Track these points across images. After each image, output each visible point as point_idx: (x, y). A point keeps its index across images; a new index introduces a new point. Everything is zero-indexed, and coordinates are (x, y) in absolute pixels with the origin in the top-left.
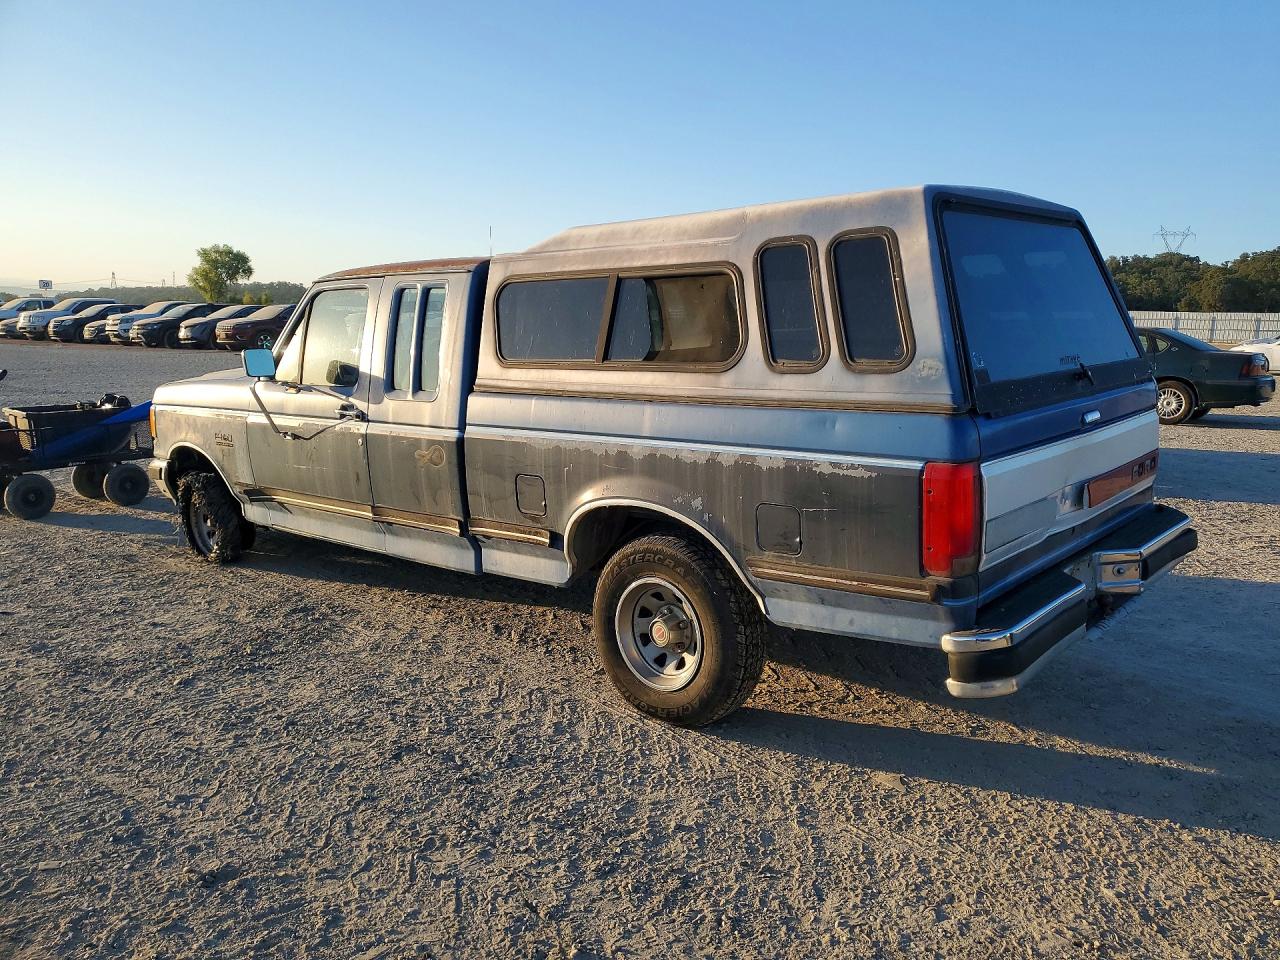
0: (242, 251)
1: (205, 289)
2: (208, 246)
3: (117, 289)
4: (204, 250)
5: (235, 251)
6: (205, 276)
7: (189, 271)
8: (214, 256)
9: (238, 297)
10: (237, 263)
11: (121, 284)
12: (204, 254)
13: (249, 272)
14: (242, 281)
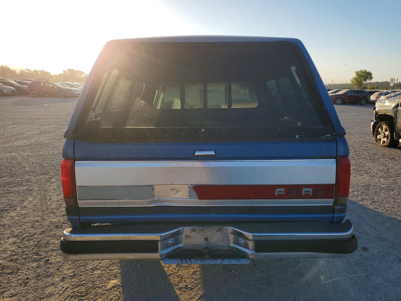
0: (370, 71)
1: (355, 84)
2: (359, 70)
3: (333, 84)
4: (357, 72)
5: (368, 71)
6: (356, 79)
7: (352, 78)
8: (360, 73)
9: (366, 87)
10: (368, 75)
11: (335, 83)
12: (357, 73)
13: (371, 78)
14: (368, 81)
